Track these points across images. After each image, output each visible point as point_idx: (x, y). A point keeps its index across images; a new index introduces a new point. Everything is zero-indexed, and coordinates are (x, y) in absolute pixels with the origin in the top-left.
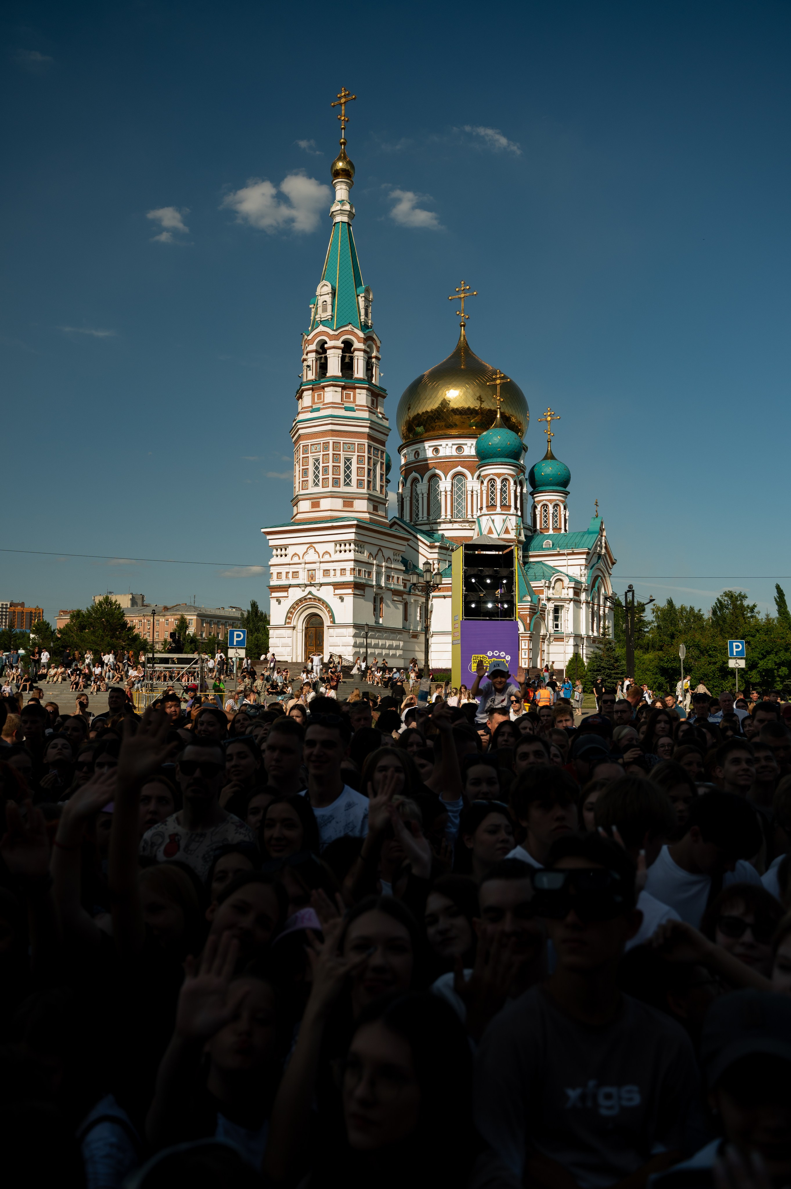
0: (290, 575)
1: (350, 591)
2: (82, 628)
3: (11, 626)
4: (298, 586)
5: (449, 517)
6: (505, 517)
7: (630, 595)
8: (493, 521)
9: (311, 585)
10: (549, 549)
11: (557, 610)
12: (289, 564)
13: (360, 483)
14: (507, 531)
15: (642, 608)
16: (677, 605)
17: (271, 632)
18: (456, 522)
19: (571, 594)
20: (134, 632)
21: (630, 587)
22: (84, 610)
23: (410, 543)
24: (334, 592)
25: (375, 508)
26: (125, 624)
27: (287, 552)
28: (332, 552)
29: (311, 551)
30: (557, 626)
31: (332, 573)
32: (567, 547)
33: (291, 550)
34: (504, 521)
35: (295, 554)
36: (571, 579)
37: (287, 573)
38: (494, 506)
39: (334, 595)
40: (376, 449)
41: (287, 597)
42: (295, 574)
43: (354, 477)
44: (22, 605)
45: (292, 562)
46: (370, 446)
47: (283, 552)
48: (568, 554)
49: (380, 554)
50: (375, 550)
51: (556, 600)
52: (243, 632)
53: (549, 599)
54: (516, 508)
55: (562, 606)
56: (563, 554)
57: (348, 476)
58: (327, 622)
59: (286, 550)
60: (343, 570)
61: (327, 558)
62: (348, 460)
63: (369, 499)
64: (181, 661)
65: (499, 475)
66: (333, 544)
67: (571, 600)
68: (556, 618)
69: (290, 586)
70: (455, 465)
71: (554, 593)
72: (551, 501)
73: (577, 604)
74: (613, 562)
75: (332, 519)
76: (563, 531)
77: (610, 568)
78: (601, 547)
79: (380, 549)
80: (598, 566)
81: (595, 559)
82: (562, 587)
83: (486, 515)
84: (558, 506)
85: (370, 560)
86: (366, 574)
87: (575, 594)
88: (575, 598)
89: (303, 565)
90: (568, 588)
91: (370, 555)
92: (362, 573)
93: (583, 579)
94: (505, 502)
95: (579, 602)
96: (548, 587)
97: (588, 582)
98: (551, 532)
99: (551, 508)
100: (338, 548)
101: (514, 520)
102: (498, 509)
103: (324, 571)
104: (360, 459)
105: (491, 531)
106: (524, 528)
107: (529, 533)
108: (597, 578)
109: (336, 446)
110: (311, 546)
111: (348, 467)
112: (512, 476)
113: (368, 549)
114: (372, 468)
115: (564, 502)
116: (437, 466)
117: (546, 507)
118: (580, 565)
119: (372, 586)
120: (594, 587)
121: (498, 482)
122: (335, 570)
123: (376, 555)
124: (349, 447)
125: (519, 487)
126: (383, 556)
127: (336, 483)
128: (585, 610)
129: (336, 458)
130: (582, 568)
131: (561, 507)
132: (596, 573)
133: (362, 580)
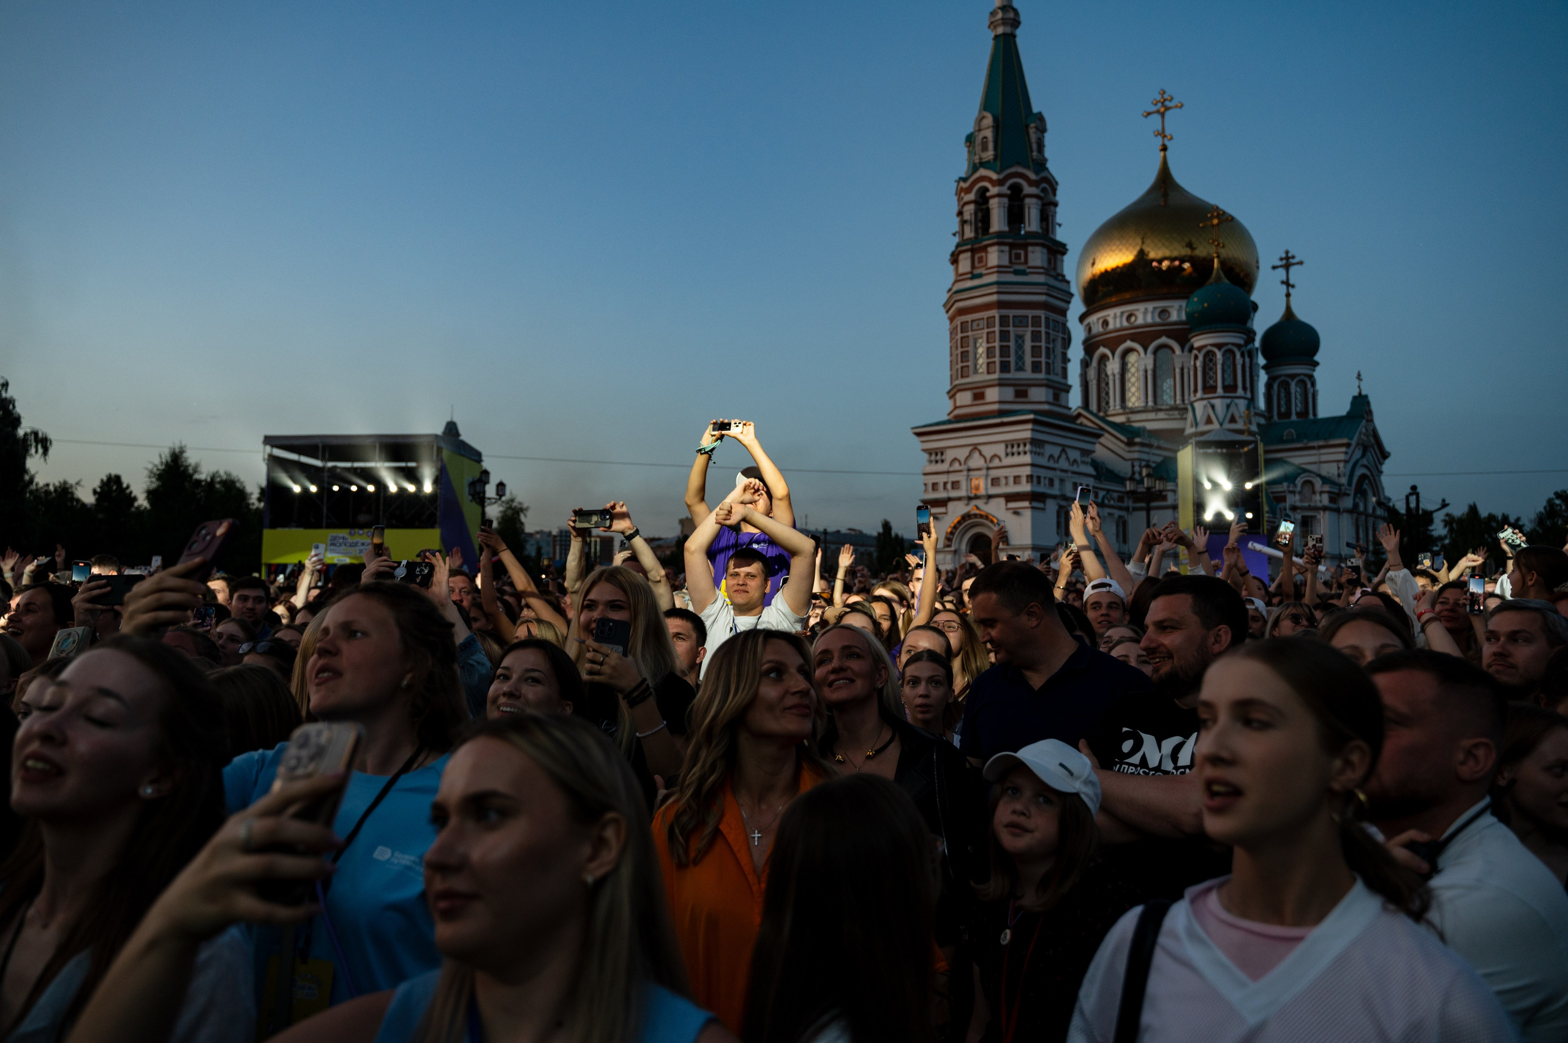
0: (949, 486)
1: (1026, 504)
4: (959, 499)
5: (1150, 403)
6: (1228, 401)
7: (1413, 499)
8: (1213, 407)
9: (977, 497)
10: (1292, 441)
11: (1306, 523)
12: (948, 473)
13: (1036, 367)
14: (1233, 420)
15: (1428, 517)
16: (1484, 513)
18: (1161, 410)
19: (1325, 500)
21: (1414, 488)
23: (1102, 440)
24: (1006, 505)
25: (1057, 397)
27: (944, 457)
28: (1002, 454)
29: (976, 455)
31: (1003, 481)
32: (1317, 437)
33: (950, 455)
34: (1228, 406)
35: (955, 459)
36: (1325, 480)
37: (945, 484)
38: (1214, 389)
39: (1007, 509)
40: (1056, 321)
41: (946, 513)
42: (955, 485)
43: (1028, 359)
45: (951, 469)
46: (1047, 319)
47: (939, 457)
48: (1320, 447)
49: (1064, 456)
50: (1056, 451)
51: (1303, 509)
53: (1294, 508)
54: (1244, 388)
55: (1313, 517)
56: (1313, 448)
57: (1020, 358)
59: (942, 454)
60: (1017, 479)
61: (996, 462)
62: (1020, 338)
65: (1219, 346)
66: (1003, 446)
67: (1325, 509)
69: (950, 499)
70: (1157, 335)
71: (1302, 500)
72: (1293, 376)
73: (1336, 514)
74: (1385, 455)
75: (1001, 413)
76: (1311, 416)
77: (1381, 464)
78: (1367, 436)
79: (1064, 449)
80: (1364, 461)
81: (1358, 453)
82: (1314, 492)
83: (1202, 399)
84: (1303, 382)
85: (1051, 464)
86: (1047, 481)
87: (1332, 500)
88: (1333, 506)
89: (965, 473)
90: (1321, 492)
91: (1051, 456)
92: (1042, 480)
93: (1344, 480)
94: (1229, 382)
95: (1337, 511)
96: (1293, 492)
97: (1350, 483)
98: (1294, 417)
99: (1293, 385)
100: (1009, 450)
101: (1242, 404)
102: (1220, 391)
103: (993, 480)
104: (1036, 337)
105: (1209, 421)
106: (1256, 414)
107: (1262, 421)
108: (1363, 477)
109: (1004, 321)
110: (975, 448)
111: (1020, 347)
112: (1238, 346)
113: (1049, 450)
114: (1051, 346)
115: (1311, 377)
116: (1134, 338)
117: (1285, 385)
118: (1338, 461)
119: (1054, 497)
120: (1360, 492)
121: (1219, 355)
122: (1006, 478)
123: (1060, 456)
124: (1021, 322)
125: (1247, 360)
126: (1068, 458)
127: (1005, 367)
128: (1346, 521)
129: (1004, 336)
130: (1341, 465)
131: (1308, 384)
132: (1360, 471)
133: (1041, 489)
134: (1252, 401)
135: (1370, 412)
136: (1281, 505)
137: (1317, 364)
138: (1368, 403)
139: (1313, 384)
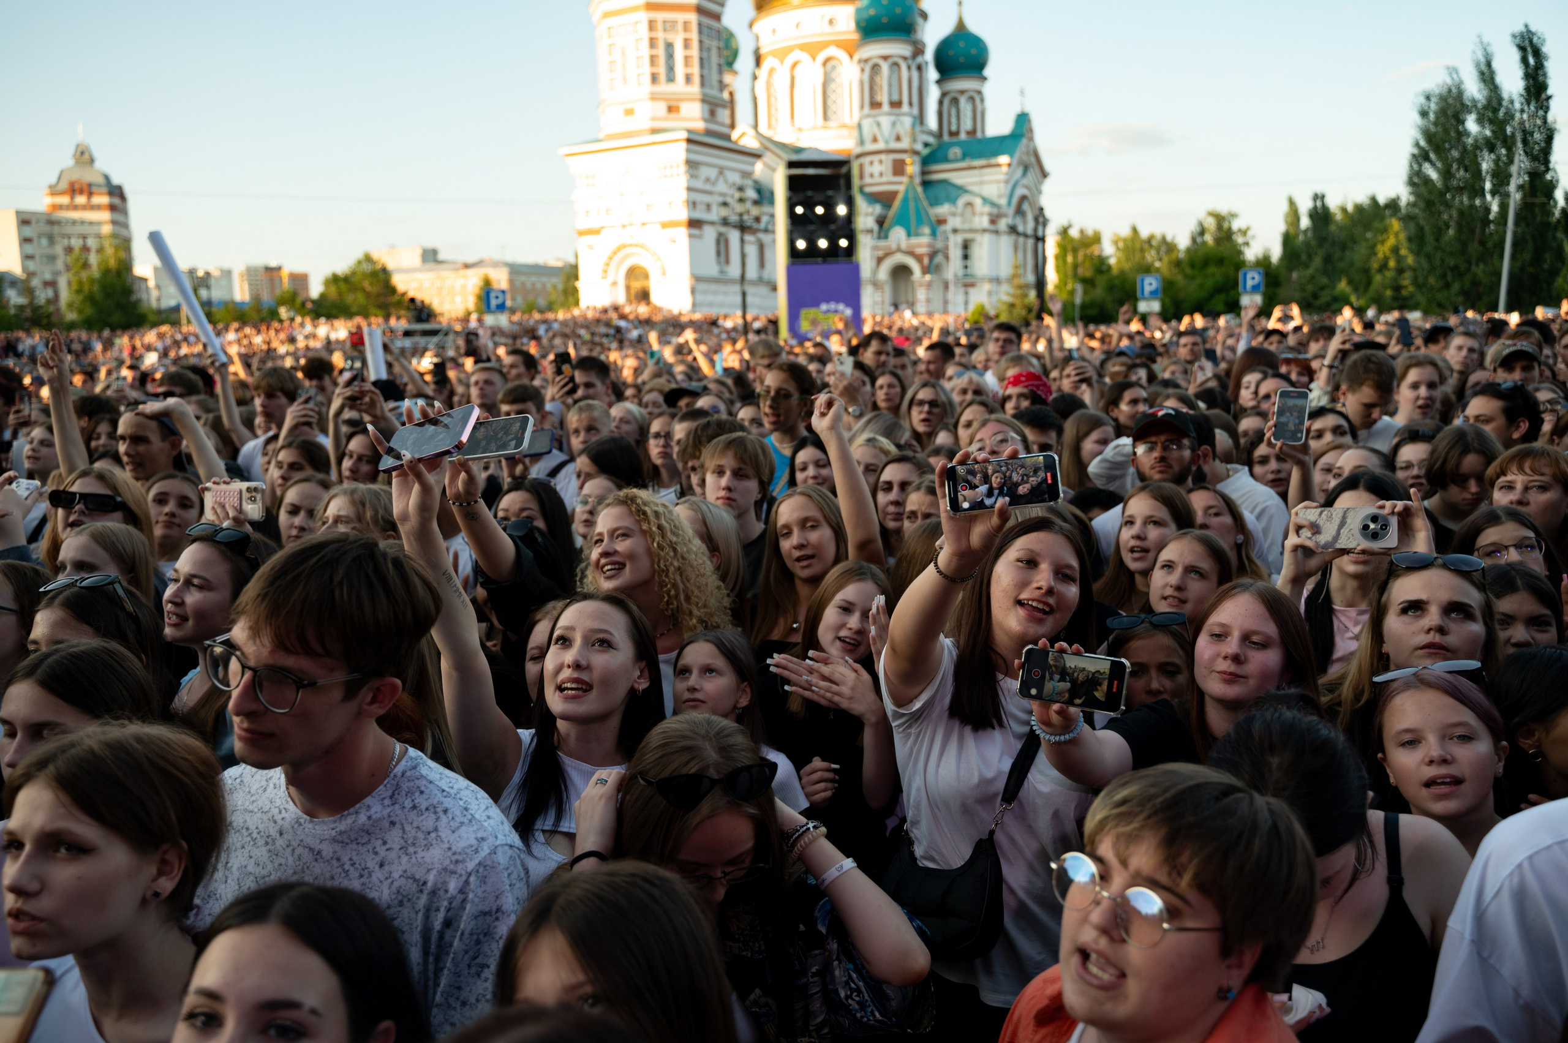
1: (684, 231)
4: (614, 227)
6: (893, 118)
8: (878, 125)
9: (631, 225)
10: (956, 160)
11: (966, 246)
12: (600, 198)
13: (688, 79)
14: (898, 139)
18: (829, 128)
19: (985, 222)
22: (342, 272)
24: (662, 233)
25: (712, 113)
26: (394, 287)
27: (595, 181)
28: (655, 177)
29: (630, 177)
30: (966, 267)
31: (658, 207)
32: (979, 156)
33: (601, 178)
34: (894, 124)
35: (607, 183)
36: (985, 200)
37: (598, 210)
38: (880, 105)
39: (664, 237)
40: (710, 28)
41: (601, 243)
42: (609, 211)
43: (680, 70)
44: (279, 269)
45: (604, 194)
46: (700, 25)
47: (592, 181)
48: (983, 167)
49: (721, 180)
50: (713, 173)
51: (965, 231)
53: (955, 231)
54: (911, 104)
55: (972, 240)
56: (976, 167)
57: (670, 69)
58: (653, 273)
59: (593, 177)
60: (672, 205)
61: (649, 186)
62: (669, 46)
63: (704, 101)
65: (885, 58)
67: (984, 231)
68: (966, 257)
69: (603, 228)
70: (825, 45)
71: (963, 222)
72: (962, 92)
73: (994, 237)
74: (1045, 175)
75: (654, 131)
76: (979, 135)
77: (1041, 183)
78: (1028, 154)
79: (721, 171)
80: (1025, 181)
81: (1019, 172)
82: (974, 214)
83: (868, 116)
84: (972, 99)
85: (708, 187)
86: (704, 207)
87: (993, 222)
88: (993, 228)
90: (982, 214)
91: (707, 180)
92: (698, 203)
93: (1003, 201)
94: (895, 98)
95: (997, 232)
96: (954, 214)
97: (1009, 204)
98: (963, 136)
99: (963, 101)
100: (662, 172)
101: (907, 121)
102: (886, 107)
103: (648, 205)
104: (687, 44)
105: (875, 140)
106: (923, 132)
107: (931, 140)
108: (1023, 198)
109: (652, 25)
111: (670, 56)
112: (905, 58)
113: (705, 172)
114: (705, 55)
115: (979, 92)
116: (803, 47)
117: (955, 101)
118: (998, 182)
119: (712, 223)
120: (1019, 212)
121: (885, 67)
122: (660, 203)
123: (717, 180)
124: (669, 26)
125: (915, 74)
126: (726, 181)
127: (654, 78)
128: (1006, 242)
129: (653, 43)
130: (1002, 185)
131: (976, 98)
132: (1020, 191)
133: (699, 215)
134: (921, 118)
135: (1031, 130)
136: (942, 228)
137: (985, 79)
138: (1029, 121)
139: (982, 100)
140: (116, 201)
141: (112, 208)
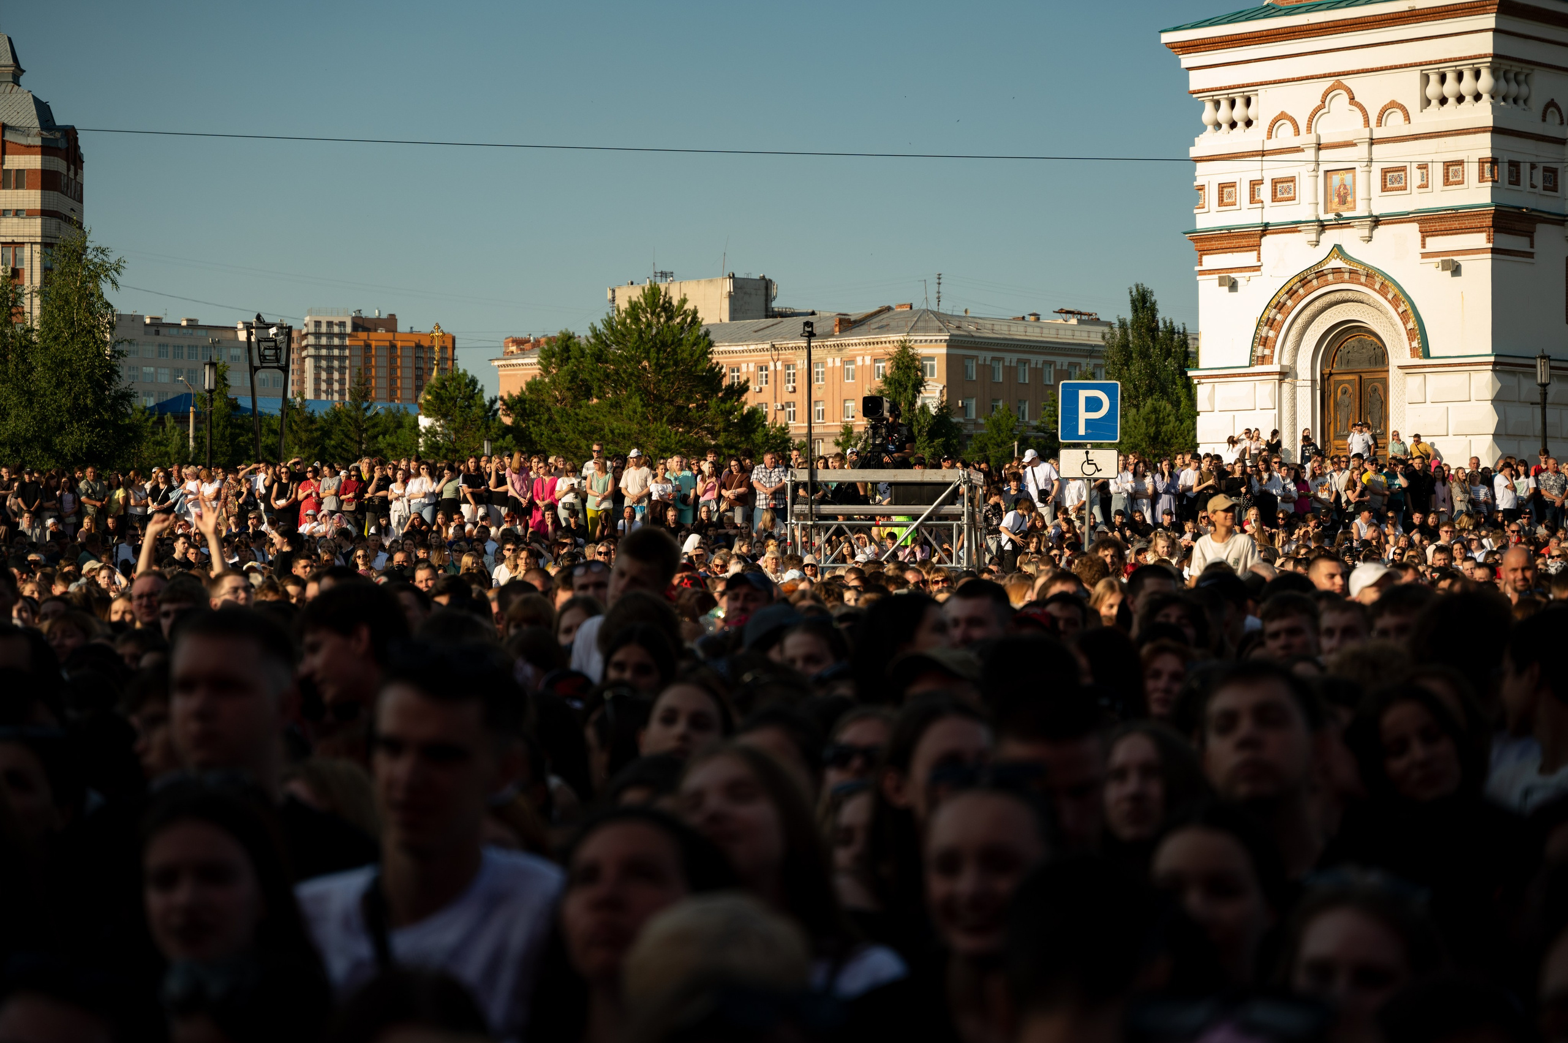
0: (1265, 192)
1: (1480, 240)
2: (582, 390)
3: (362, 393)
4: (1293, 227)
9: (1342, 222)
12: (1263, 153)
17: (1203, 393)
20: (745, 403)
22: (582, 333)
24: (1424, 246)
26: (714, 376)
27: (1251, 113)
28: (1412, 101)
29: (1339, 103)
31: (1415, 177)
33: (1265, 105)
35: (1283, 116)
37: (1254, 184)
39: (1425, 255)
41: (1257, 268)
42: (1283, 189)
44: (390, 323)
45: (1270, 145)
47: (1240, 110)
52: (1110, 391)
58: (1399, 352)
59: (1248, 102)
60: (1452, 169)
61: (1395, 124)
64: (903, 493)
66: (1415, 74)
69: (1266, 229)
86: (1540, 179)
89: (1310, 154)
91: (1551, 106)
92: (1525, 170)
100: (1433, 89)
103: (1385, 172)
110: (1339, 86)
122: (1423, 167)
133: (1524, 198)
140: (59, 165)
141: (48, 181)
